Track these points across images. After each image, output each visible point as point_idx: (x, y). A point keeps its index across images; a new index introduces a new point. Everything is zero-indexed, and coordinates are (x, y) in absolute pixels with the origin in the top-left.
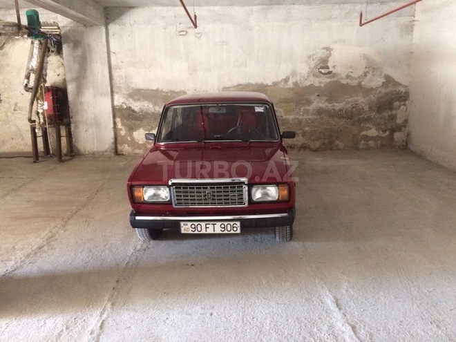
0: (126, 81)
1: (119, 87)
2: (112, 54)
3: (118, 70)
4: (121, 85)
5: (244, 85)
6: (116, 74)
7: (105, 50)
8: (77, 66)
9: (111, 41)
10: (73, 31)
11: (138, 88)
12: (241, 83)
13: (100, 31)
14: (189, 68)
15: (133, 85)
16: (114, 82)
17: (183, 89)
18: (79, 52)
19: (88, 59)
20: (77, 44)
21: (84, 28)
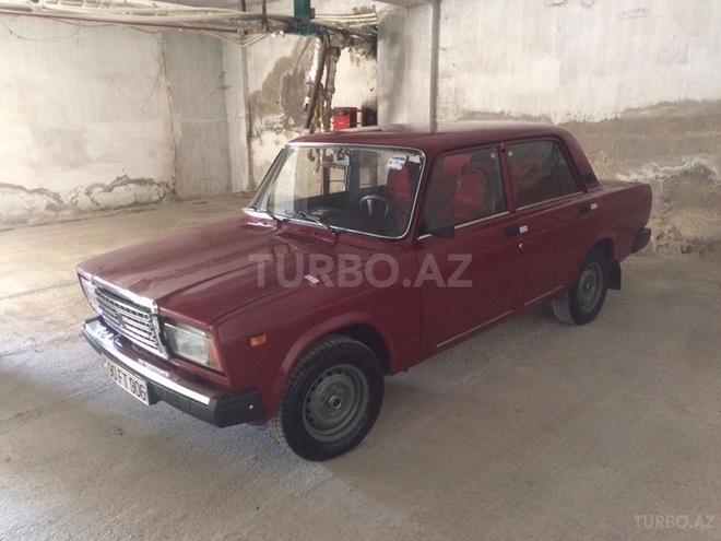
0: (455, 99)
1: (445, 109)
2: (441, 52)
3: (446, 79)
4: (448, 105)
5: (675, 104)
6: (443, 86)
7: (430, 46)
8: (392, 75)
9: (442, 27)
10: (391, 17)
11: (471, 110)
12: (667, 99)
13: (426, 14)
14: (562, 69)
15: (465, 106)
16: (438, 101)
17: (546, 112)
18: (396, 52)
19: (407, 64)
20: (395, 38)
21: (405, 11)
